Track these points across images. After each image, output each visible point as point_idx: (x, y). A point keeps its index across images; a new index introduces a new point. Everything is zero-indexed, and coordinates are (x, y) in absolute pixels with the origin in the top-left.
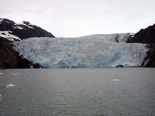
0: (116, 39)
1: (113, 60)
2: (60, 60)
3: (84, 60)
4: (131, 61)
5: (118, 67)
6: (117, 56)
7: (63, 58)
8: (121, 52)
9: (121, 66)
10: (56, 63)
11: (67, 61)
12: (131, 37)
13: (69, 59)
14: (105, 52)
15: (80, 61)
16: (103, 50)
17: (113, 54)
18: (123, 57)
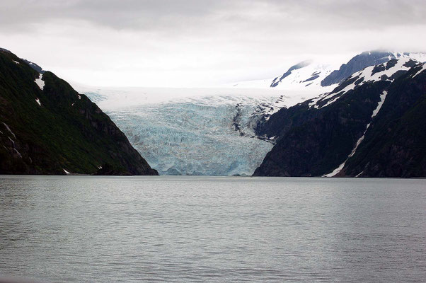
0: (234, 120)
1: (231, 169)
2: (170, 166)
3: (199, 167)
4: (249, 171)
5: (235, 175)
6: (234, 165)
7: (173, 164)
8: (239, 160)
9: (238, 175)
10: (165, 170)
11: (178, 167)
12: (265, 119)
13: (182, 165)
14: (221, 159)
15: (195, 168)
16: (219, 156)
17: (231, 163)
18: (240, 166)
